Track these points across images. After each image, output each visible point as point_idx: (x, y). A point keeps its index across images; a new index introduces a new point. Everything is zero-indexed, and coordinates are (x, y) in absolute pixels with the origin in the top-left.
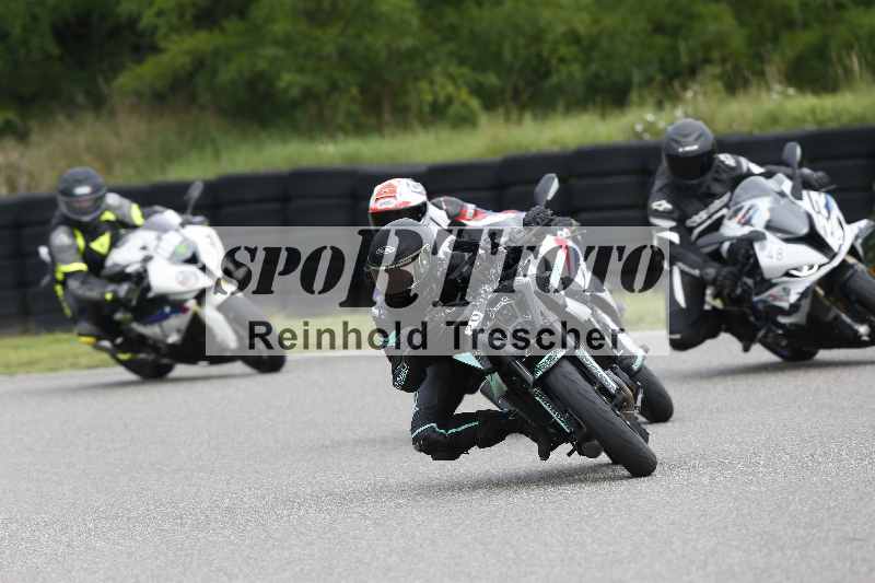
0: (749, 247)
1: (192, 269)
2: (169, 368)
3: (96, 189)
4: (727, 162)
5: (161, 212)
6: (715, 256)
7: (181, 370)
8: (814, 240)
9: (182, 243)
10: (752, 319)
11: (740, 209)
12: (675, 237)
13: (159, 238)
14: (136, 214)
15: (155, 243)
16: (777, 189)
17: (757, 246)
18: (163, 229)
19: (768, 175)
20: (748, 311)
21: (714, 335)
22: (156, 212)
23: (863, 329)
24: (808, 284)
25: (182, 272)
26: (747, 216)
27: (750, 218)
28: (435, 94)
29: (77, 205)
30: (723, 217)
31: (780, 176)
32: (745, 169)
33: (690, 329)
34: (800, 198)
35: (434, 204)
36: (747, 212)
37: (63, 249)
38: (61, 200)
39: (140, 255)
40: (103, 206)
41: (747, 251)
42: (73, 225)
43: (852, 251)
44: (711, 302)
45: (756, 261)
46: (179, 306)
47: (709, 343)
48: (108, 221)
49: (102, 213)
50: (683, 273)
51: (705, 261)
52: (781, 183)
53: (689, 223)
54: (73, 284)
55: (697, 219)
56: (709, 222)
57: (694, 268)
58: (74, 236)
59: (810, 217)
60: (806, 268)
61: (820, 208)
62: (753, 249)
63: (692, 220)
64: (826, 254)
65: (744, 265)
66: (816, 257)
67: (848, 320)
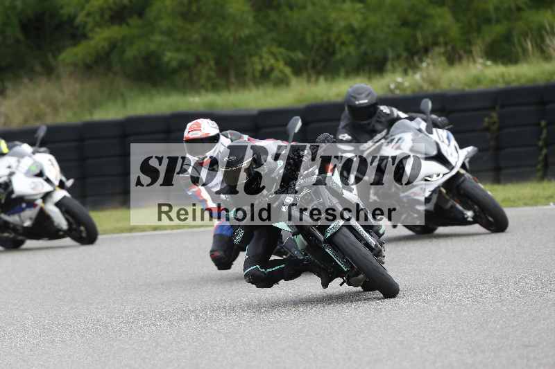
1: (40, 180)
2: (22, 242)
4: (384, 111)
5: (20, 145)
7: (29, 243)
8: (440, 158)
9: (33, 165)
11: (393, 139)
13: (19, 161)
14: (3, 146)
15: (17, 164)
16: (417, 127)
18: (21, 156)
19: (411, 119)
22: (17, 145)
23: (469, 214)
24: (436, 186)
25: (33, 182)
28: (262, 64)
31: (419, 119)
34: (431, 133)
35: (223, 135)
36: (398, 141)
39: (7, 171)
43: (463, 166)
46: (31, 203)
52: (419, 123)
59: (437, 145)
60: (435, 176)
61: (444, 139)
64: (447, 167)
66: (441, 169)
67: (461, 208)
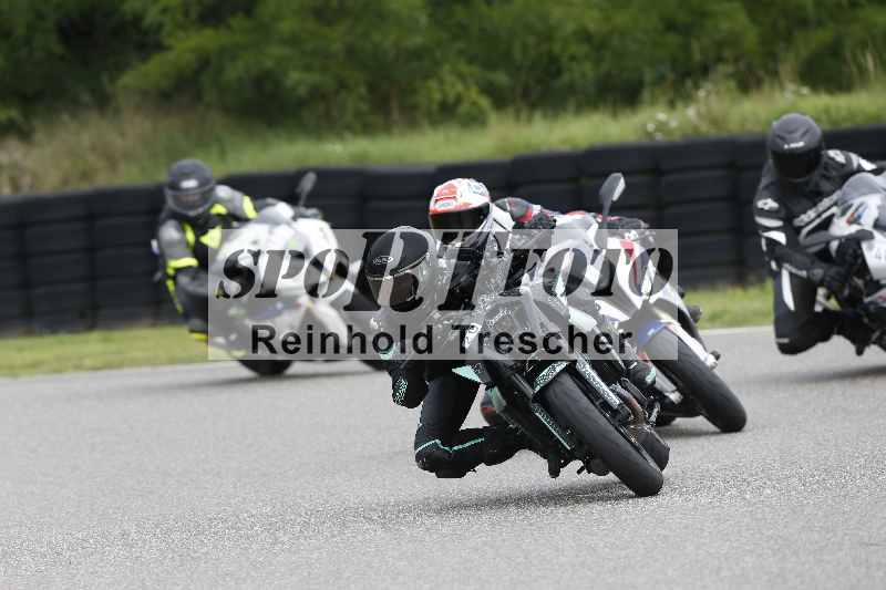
0: (855, 247)
3: (204, 182)
4: (836, 159)
5: (274, 205)
6: (824, 255)
10: (866, 320)
11: (850, 206)
12: (780, 237)
14: (247, 206)
17: (864, 246)
18: (275, 222)
19: (878, 172)
20: (862, 313)
21: (825, 338)
22: (270, 204)
26: (856, 215)
27: (859, 217)
28: (444, 93)
29: (184, 199)
30: (833, 215)
32: (855, 165)
33: (799, 332)
35: (497, 205)
36: (857, 210)
37: (172, 244)
38: (169, 193)
40: (213, 199)
41: (855, 251)
42: (182, 220)
44: (823, 301)
45: (864, 261)
47: (821, 347)
48: (219, 215)
49: (212, 206)
50: (791, 274)
51: (813, 263)
53: (797, 222)
54: (184, 280)
55: (804, 218)
56: (818, 221)
57: (801, 269)
58: (183, 231)
62: (860, 248)
63: (799, 219)
65: (852, 265)
